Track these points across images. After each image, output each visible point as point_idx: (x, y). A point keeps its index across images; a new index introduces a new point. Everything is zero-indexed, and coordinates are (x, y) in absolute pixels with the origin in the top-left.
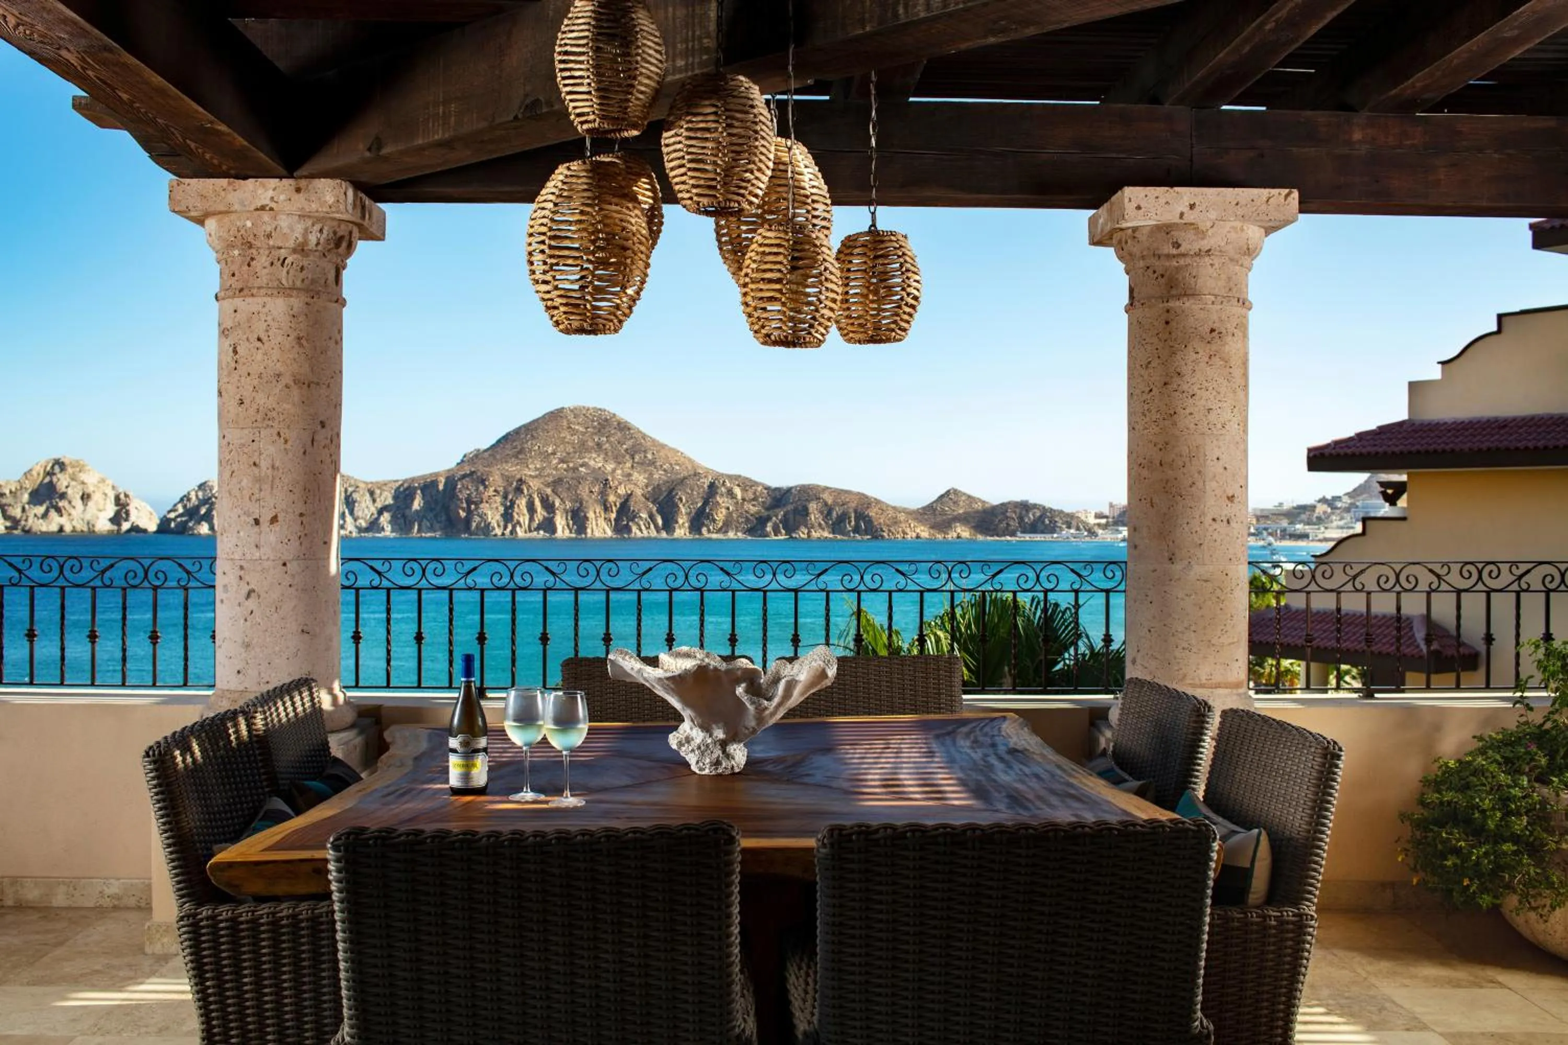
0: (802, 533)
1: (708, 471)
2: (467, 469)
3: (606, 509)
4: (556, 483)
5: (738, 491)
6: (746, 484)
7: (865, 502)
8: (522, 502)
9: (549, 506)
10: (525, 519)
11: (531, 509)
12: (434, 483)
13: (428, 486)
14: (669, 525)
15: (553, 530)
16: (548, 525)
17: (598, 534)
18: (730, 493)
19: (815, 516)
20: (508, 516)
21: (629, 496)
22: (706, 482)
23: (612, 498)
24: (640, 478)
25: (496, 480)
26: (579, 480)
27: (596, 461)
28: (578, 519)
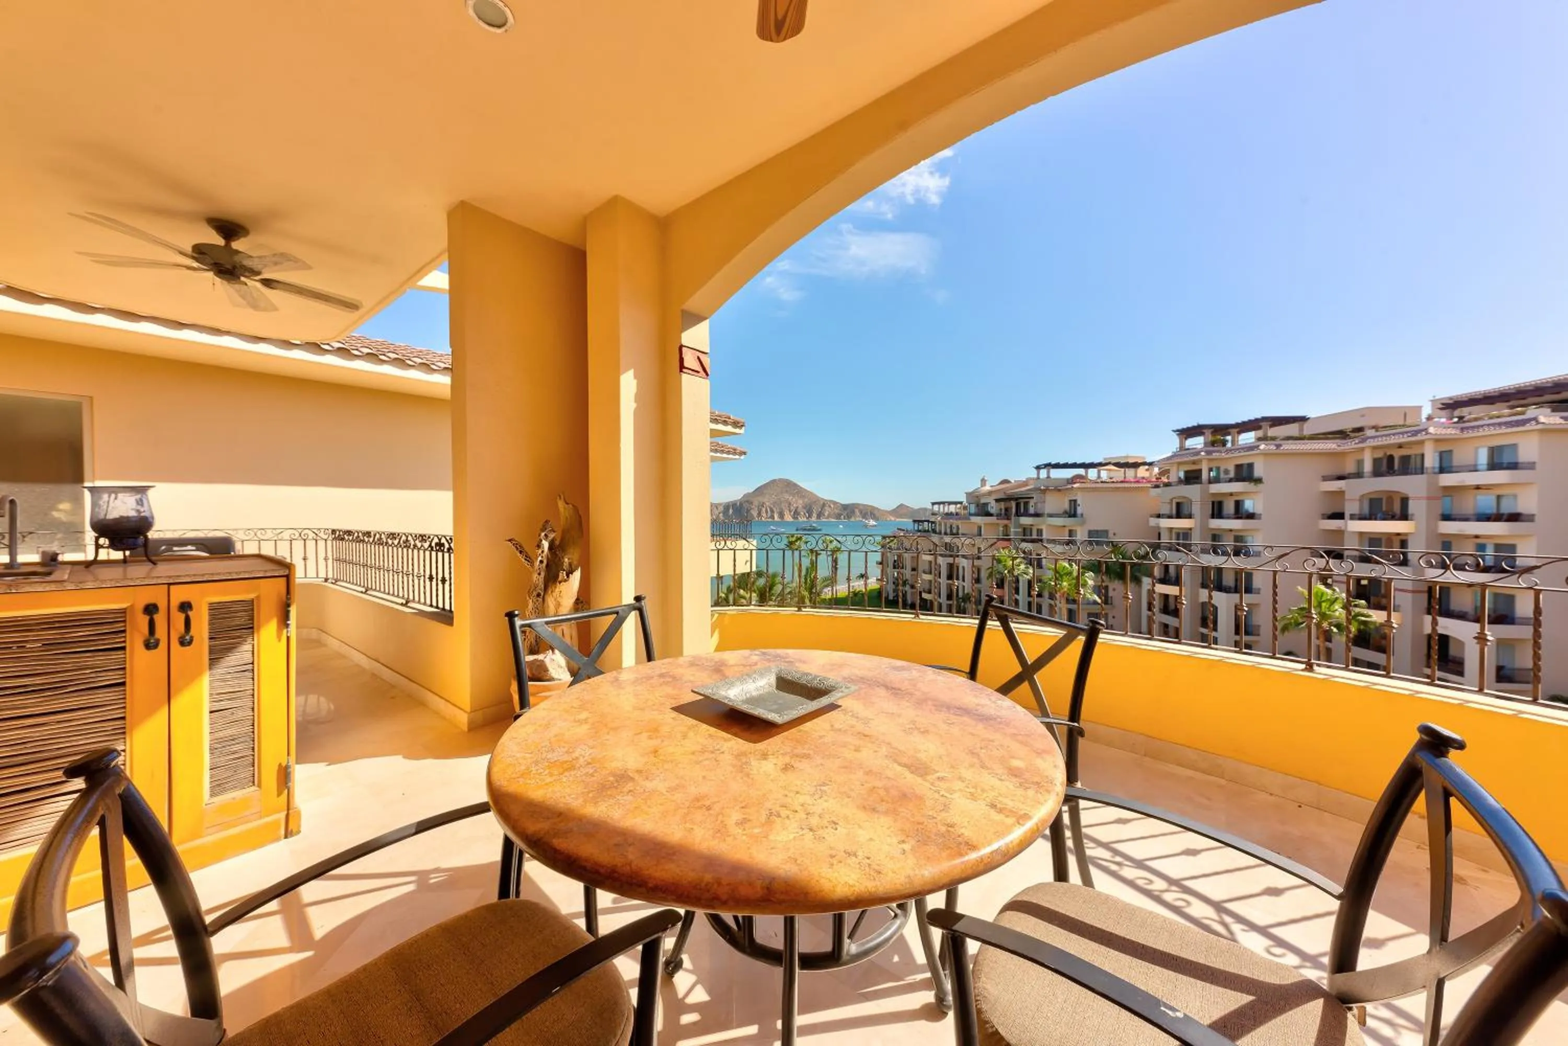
0: (852, 519)
1: (822, 499)
2: (746, 499)
3: (790, 511)
4: (775, 503)
5: (832, 506)
6: (835, 503)
7: (873, 508)
8: (764, 510)
9: (772, 511)
10: (764, 515)
11: (767, 512)
12: (736, 504)
13: (734, 505)
14: (810, 516)
15: (774, 518)
16: (772, 517)
17: (788, 520)
18: (830, 506)
19: (858, 513)
20: (759, 514)
21: (797, 507)
22: (822, 503)
23: (792, 508)
24: (801, 502)
25: (756, 503)
26: (781, 503)
27: (787, 496)
28: (781, 515)
